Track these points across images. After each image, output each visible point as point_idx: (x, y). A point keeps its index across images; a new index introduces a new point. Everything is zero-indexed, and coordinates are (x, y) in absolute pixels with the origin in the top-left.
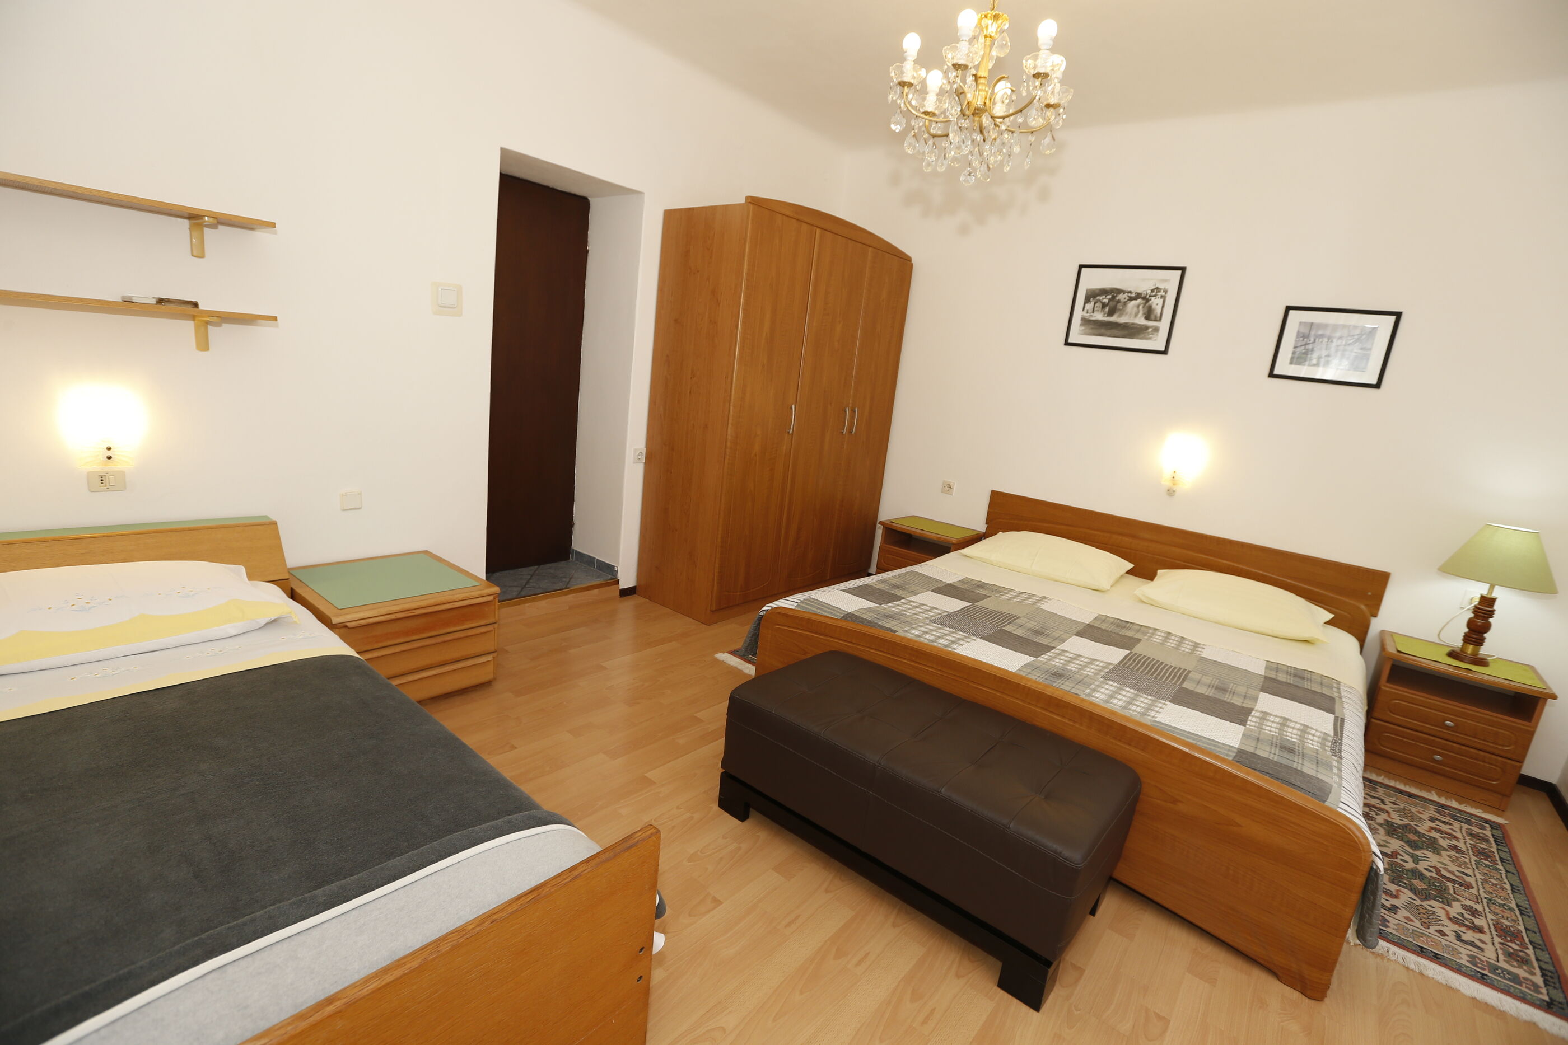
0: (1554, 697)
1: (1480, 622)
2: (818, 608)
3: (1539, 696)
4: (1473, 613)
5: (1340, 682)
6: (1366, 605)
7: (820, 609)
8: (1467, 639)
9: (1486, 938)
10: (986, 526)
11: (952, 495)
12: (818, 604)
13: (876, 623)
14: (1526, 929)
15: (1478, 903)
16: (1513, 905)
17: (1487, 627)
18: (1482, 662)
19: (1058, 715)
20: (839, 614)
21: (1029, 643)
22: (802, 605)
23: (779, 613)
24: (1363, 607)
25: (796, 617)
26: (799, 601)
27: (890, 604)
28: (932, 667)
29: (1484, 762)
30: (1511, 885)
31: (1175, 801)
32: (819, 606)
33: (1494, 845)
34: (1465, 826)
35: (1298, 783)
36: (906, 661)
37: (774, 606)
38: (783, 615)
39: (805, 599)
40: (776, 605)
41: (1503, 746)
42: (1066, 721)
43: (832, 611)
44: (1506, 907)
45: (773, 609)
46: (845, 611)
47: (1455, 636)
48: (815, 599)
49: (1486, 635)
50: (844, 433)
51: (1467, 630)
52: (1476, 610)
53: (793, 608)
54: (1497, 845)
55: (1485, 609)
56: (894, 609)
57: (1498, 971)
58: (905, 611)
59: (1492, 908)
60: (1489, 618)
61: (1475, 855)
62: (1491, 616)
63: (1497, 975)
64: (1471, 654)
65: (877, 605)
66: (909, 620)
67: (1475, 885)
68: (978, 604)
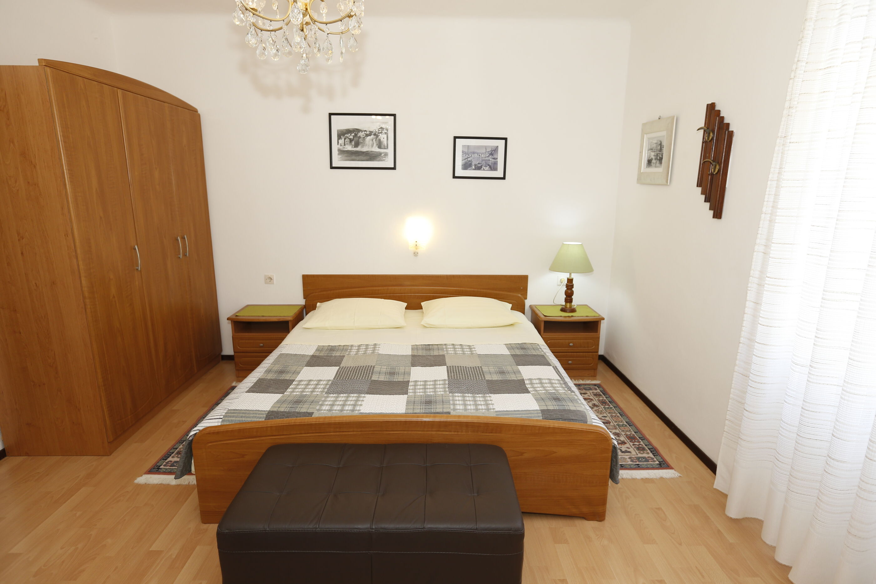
0: (603, 319)
1: (569, 291)
2: (242, 417)
3: (597, 320)
4: (566, 287)
5: (538, 344)
6: (521, 295)
7: (244, 417)
8: (566, 301)
9: (627, 445)
10: (305, 300)
11: (274, 284)
12: (240, 413)
13: (294, 412)
14: (635, 432)
15: (616, 429)
16: (625, 423)
17: (572, 293)
18: (573, 311)
19: (447, 431)
20: (262, 416)
21: (393, 384)
22: (226, 419)
23: (209, 433)
24: (520, 295)
25: (227, 432)
26: (222, 417)
27: (289, 390)
28: (353, 431)
29: (586, 357)
30: (619, 413)
31: (522, 454)
32: (241, 415)
33: (604, 396)
34: (591, 391)
35: (573, 418)
36: (332, 434)
37: (201, 428)
38: (214, 433)
39: (226, 413)
40: (202, 427)
41: (591, 347)
43: (255, 415)
44: (624, 426)
45: (201, 431)
46: (264, 411)
47: (561, 300)
48: (234, 410)
49: (572, 297)
50: (181, 257)
51: (565, 296)
52: (567, 286)
53: (220, 424)
54: (604, 395)
55: (570, 285)
56: (295, 393)
57: (640, 460)
58: (303, 392)
59: (621, 429)
60: (572, 288)
61: (602, 405)
62: (573, 287)
63: (641, 461)
64: (569, 308)
65: (281, 395)
66: (312, 399)
67: (610, 421)
68: (342, 366)
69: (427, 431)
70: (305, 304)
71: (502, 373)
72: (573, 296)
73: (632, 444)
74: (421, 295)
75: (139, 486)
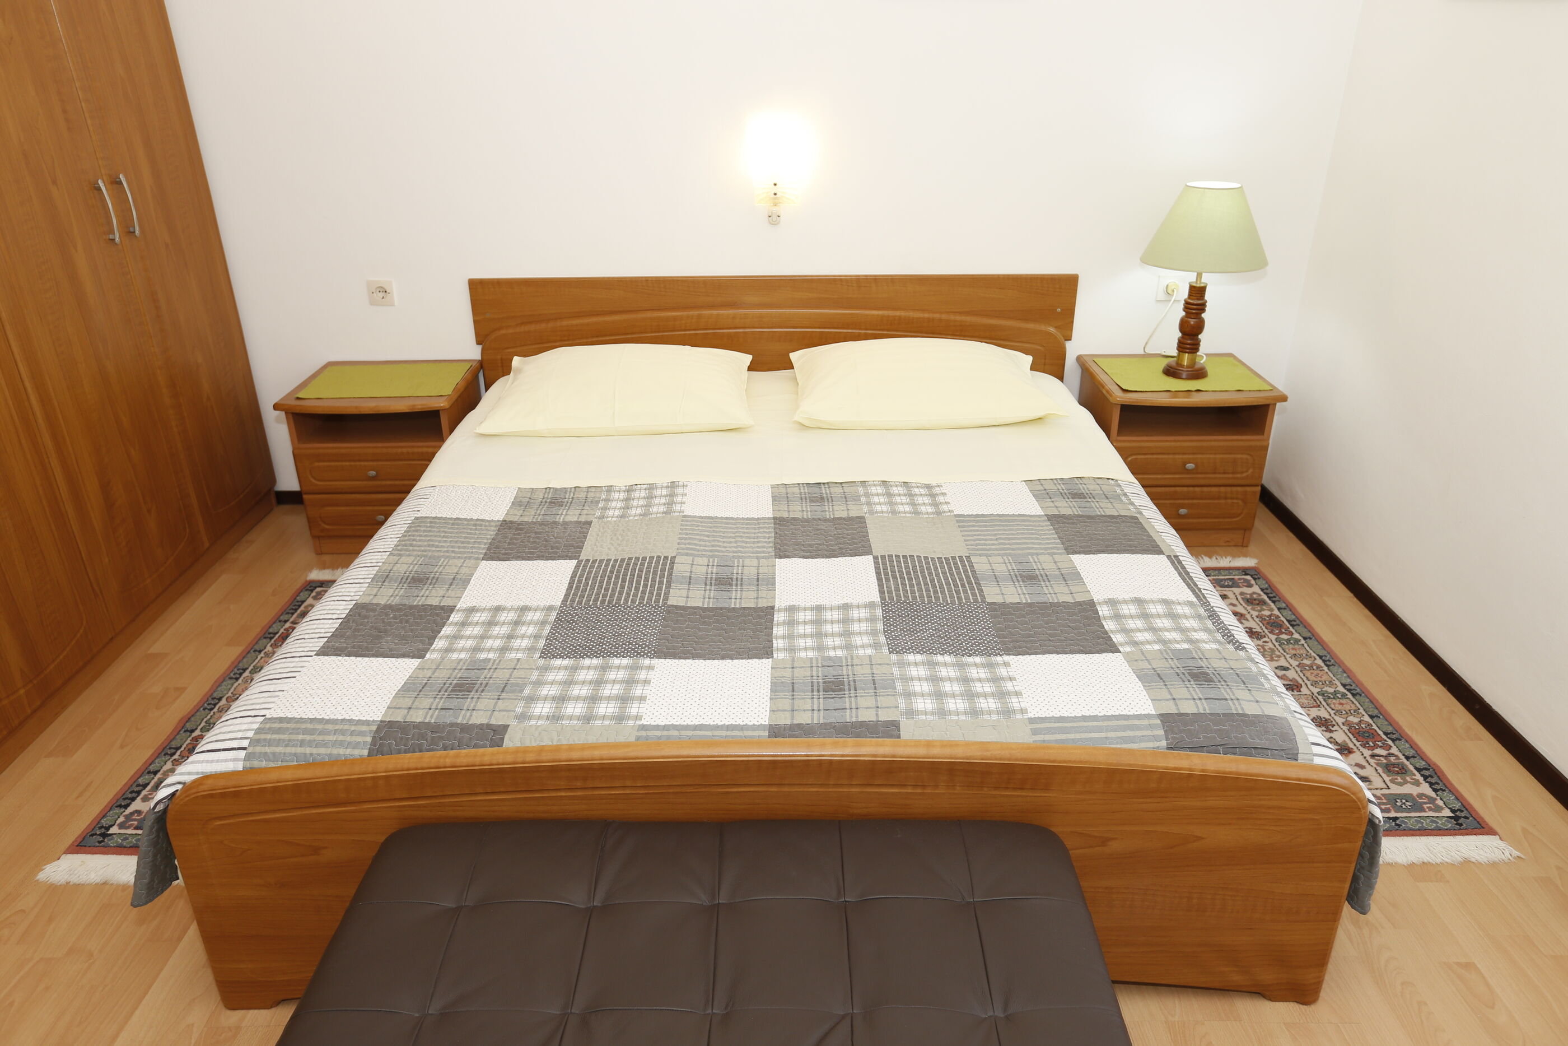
0: (1284, 399)
1: (1192, 322)
2: (302, 743)
3: (1267, 402)
4: (1184, 311)
5: (1117, 480)
6: (1056, 327)
7: (310, 744)
8: (1182, 347)
9: (1356, 757)
10: (480, 347)
12: (296, 731)
13: (452, 725)
14: (1371, 717)
15: (1319, 706)
16: (1341, 689)
17: (1200, 327)
18: (1199, 374)
20: (359, 739)
21: (728, 618)
22: (258, 749)
23: (212, 796)
24: (1052, 330)
25: (262, 791)
26: (245, 743)
27: (439, 644)
29: (1226, 498)
30: (1321, 657)
32: (300, 737)
33: (1272, 604)
34: (1237, 590)
35: (1258, 742)
37: (188, 779)
38: (223, 795)
39: (258, 731)
40: (189, 774)
41: (1242, 473)
42: (910, 790)
43: (341, 738)
44: (1339, 696)
45: (187, 787)
46: (367, 723)
47: (1168, 341)
48: (281, 720)
49: (1200, 336)
50: (117, 240)
51: (1180, 335)
52: (1187, 306)
53: (240, 766)
54: (1274, 602)
55: (1196, 303)
56: (455, 656)
57: (1399, 804)
58: (476, 649)
59: (1333, 706)
60: (1201, 314)
61: (1271, 632)
62: (1203, 310)
63: (1399, 809)
64: (1188, 367)
65: (416, 662)
66: (502, 675)
67: (1300, 681)
68: (586, 554)
69: (836, 785)
70: (479, 358)
71: (1030, 578)
72: (1200, 332)
73: (1370, 752)
74: (787, 332)
75: (54, 890)
